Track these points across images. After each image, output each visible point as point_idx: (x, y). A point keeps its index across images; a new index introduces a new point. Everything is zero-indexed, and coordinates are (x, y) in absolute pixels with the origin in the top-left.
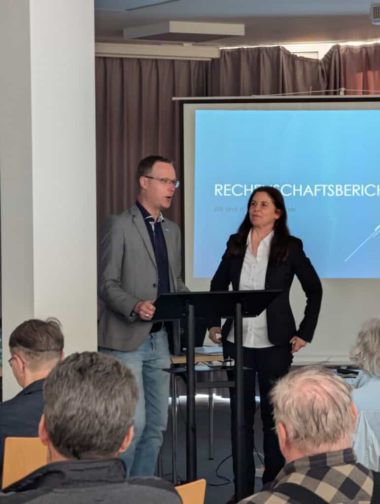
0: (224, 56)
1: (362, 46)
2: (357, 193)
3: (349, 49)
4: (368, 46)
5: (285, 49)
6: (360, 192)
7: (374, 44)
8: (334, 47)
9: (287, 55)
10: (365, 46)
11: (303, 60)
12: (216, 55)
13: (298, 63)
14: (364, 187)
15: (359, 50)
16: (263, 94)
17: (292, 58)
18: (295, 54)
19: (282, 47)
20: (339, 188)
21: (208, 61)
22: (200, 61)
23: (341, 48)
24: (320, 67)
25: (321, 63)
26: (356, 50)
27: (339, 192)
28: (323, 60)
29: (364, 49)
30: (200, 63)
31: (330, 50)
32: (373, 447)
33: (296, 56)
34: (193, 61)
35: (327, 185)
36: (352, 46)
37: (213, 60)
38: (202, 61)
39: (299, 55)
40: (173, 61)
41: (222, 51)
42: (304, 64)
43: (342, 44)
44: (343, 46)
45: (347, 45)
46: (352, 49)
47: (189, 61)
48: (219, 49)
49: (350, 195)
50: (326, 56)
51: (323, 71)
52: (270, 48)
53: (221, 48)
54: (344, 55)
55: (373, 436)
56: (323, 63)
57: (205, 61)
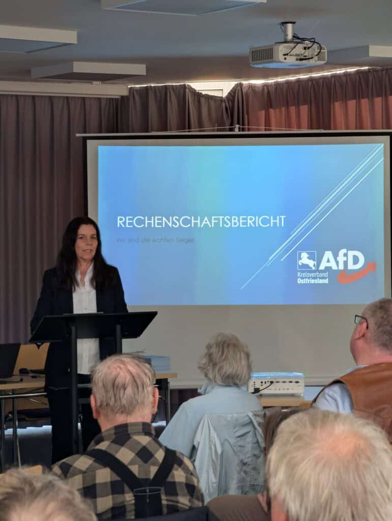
0: (133, 93)
1: (263, 84)
2: (252, 224)
3: (251, 87)
4: (270, 84)
5: (190, 86)
6: (254, 223)
7: (274, 82)
8: (237, 85)
9: (192, 92)
10: (267, 84)
11: (208, 97)
12: (125, 93)
13: (203, 100)
14: (259, 218)
15: (261, 88)
16: (171, 130)
17: (198, 95)
18: (200, 92)
19: (188, 85)
20: (235, 219)
21: (118, 99)
22: (110, 98)
23: (244, 86)
24: (224, 105)
25: (225, 100)
26: (258, 88)
27: (235, 224)
28: (227, 97)
29: (265, 87)
30: (110, 100)
31: (233, 88)
32: (215, 446)
33: (201, 93)
34: (104, 98)
35: (223, 217)
36: (255, 84)
37: (122, 97)
38: (112, 99)
39: (204, 93)
40: (84, 99)
41: (131, 89)
42: (208, 101)
43: (245, 83)
44: (245, 84)
45: (249, 83)
46: (255, 87)
47: (100, 99)
48: (127, 87)
49: (245, 226)
50: (229, 93)
51: (226, 109)
52: (176, 86)
53: (129, 87)
54: (247, 93)
55: (216, 436)
56: (226, 100)
57: (115, 99)
